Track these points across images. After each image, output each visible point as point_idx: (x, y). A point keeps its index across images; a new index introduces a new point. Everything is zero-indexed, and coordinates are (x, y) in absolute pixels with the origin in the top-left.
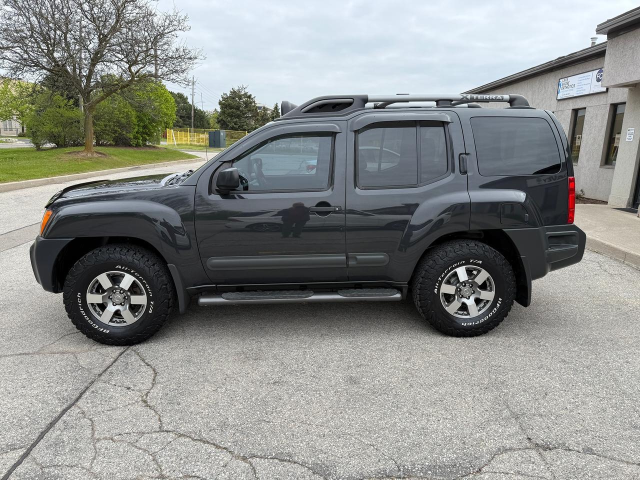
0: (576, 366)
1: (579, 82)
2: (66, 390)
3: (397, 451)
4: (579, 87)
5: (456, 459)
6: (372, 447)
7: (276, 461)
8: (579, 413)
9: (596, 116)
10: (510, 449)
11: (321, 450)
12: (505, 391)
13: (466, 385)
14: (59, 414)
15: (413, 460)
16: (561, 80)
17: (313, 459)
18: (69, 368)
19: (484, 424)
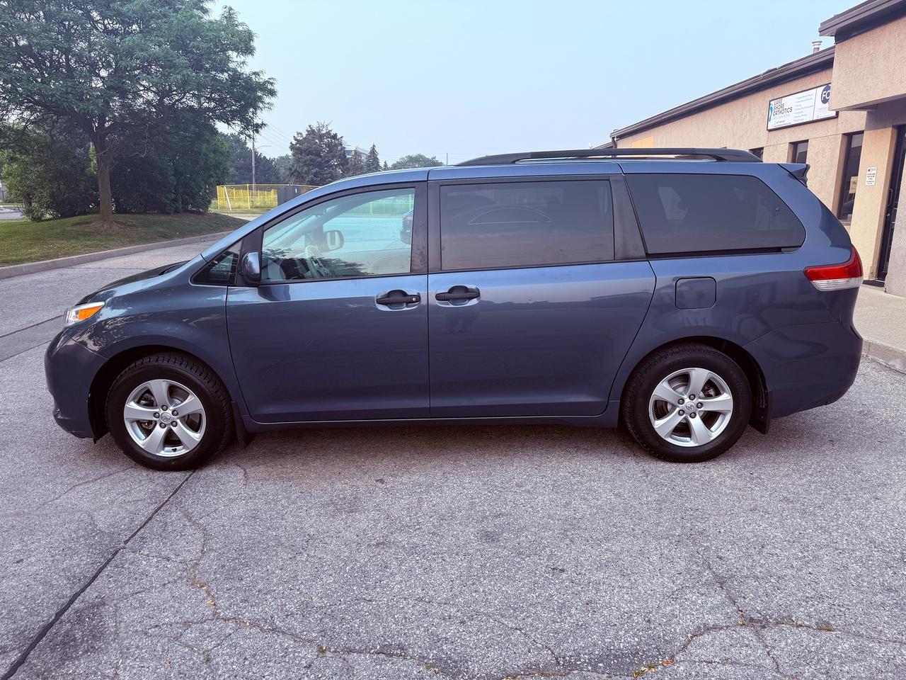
0: (803, 505)
1: (799, 104)
2: (78, 565)
3: (554, 636)
4: (798, 111)
5: (638, 644)
6: (519, 632)
7: (382, 656)
8: (810, 573)
9: (824, 150)
10: (715, 627)
11: (446, 639)
12: (705, 545)
13: (649, 538)
14: (68, 599)
15: (576, 648)
16: (772, 102)
17: (435, 652)
18: (81, 533)
19: (677, 592)
